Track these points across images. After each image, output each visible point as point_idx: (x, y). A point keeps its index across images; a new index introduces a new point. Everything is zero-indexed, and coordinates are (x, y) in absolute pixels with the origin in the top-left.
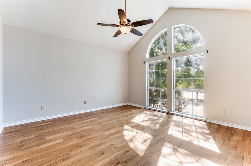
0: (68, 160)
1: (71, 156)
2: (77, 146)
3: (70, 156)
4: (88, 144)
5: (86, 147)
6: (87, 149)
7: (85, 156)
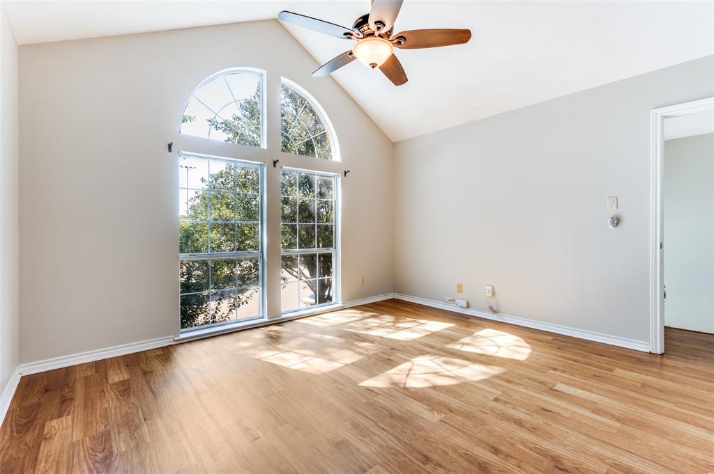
0: (631, 465)
1: (611, 466)
2: (560, 469)
3: (616, 468)
4: (530, 445)
5: (546, 445)
6: (554, 440)
7: (584, 437)
